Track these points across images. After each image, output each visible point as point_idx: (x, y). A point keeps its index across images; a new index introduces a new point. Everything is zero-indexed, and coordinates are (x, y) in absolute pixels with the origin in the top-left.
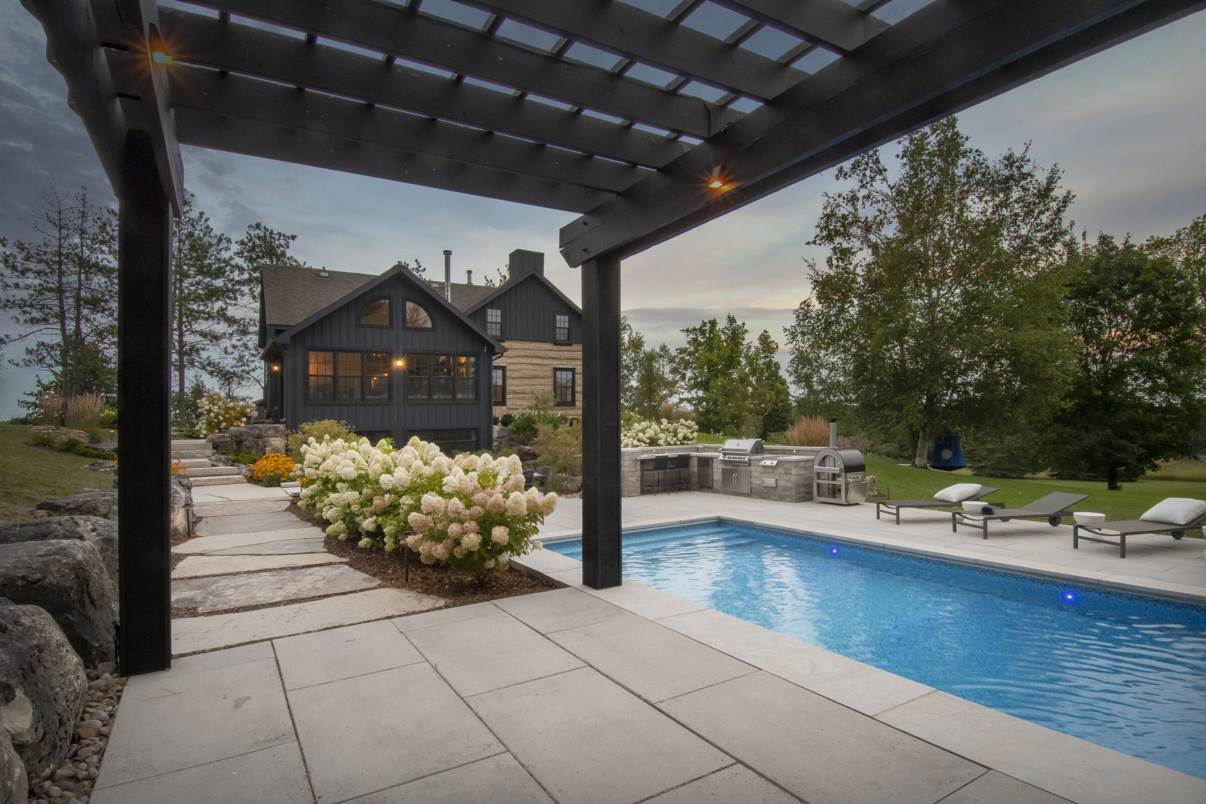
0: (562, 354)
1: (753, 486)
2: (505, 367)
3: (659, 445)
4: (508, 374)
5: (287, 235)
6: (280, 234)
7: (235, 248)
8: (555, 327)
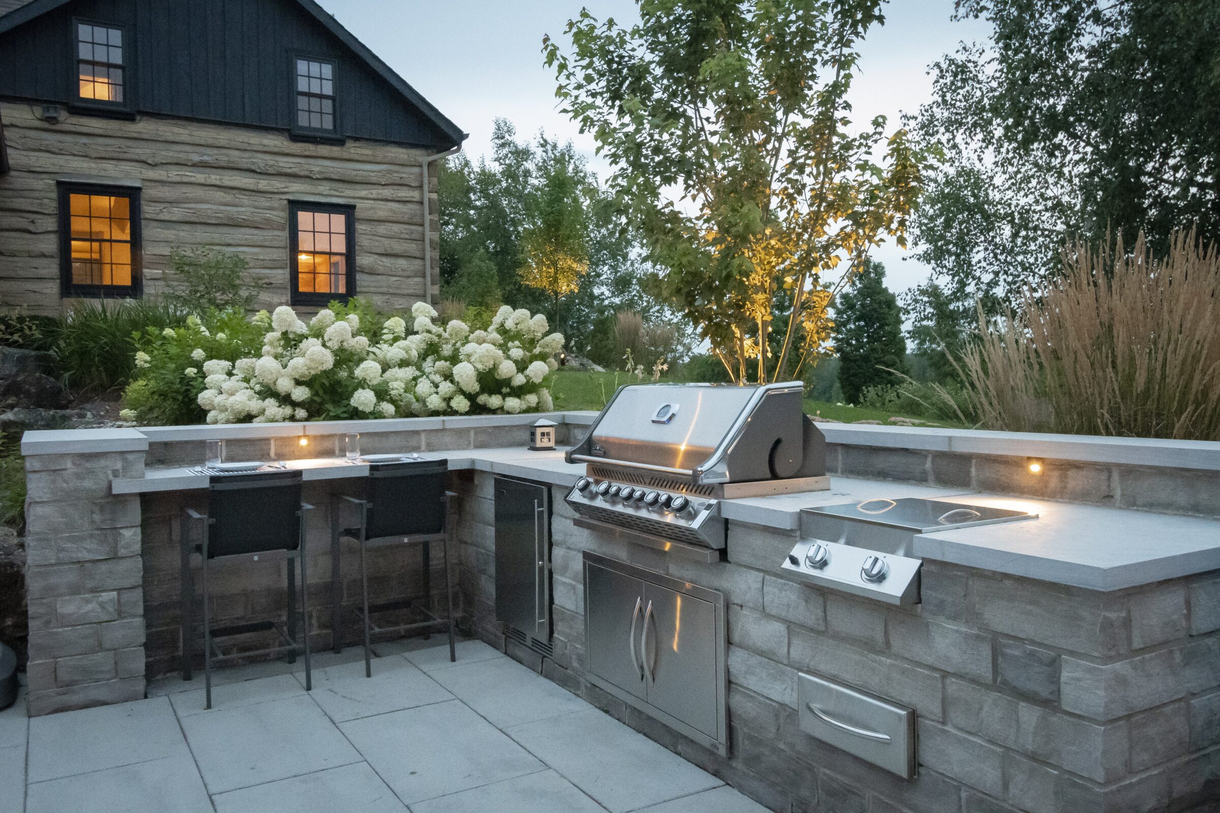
0: (317, 167)
1: (737, 700)
2: (139, 189)
4: (148, 210)
8: (291, 93)
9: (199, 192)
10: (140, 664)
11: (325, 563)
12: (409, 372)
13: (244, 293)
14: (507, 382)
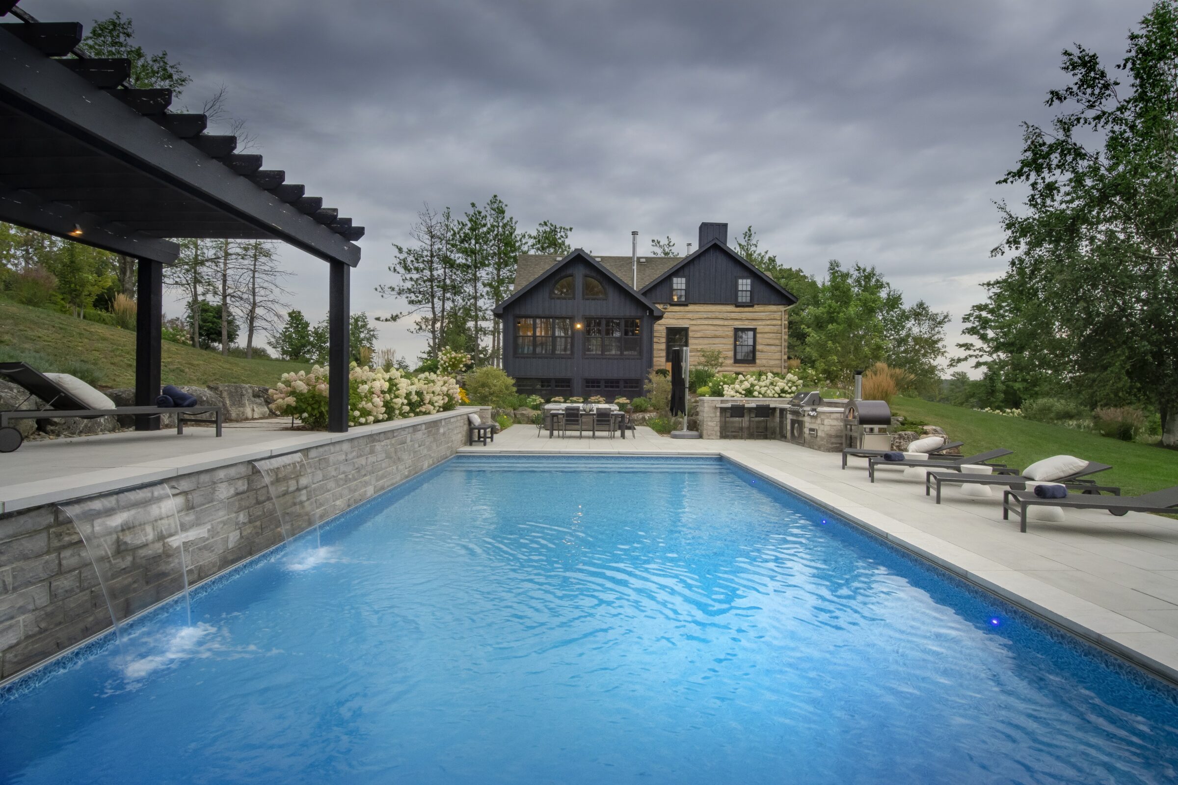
0: (744, 315)
1: (805, 435)
2: (688, 328)
3: (754, 397)
4: (691, 334)
5: (566, 228)
6: (561, 228)
7: (531, 242)
8: (736, 291)
9: (706, 327)
10: (719, 434)
11: (748, 423)
12: (766, 388)
13: (720, 360)
14: (787, 391)
